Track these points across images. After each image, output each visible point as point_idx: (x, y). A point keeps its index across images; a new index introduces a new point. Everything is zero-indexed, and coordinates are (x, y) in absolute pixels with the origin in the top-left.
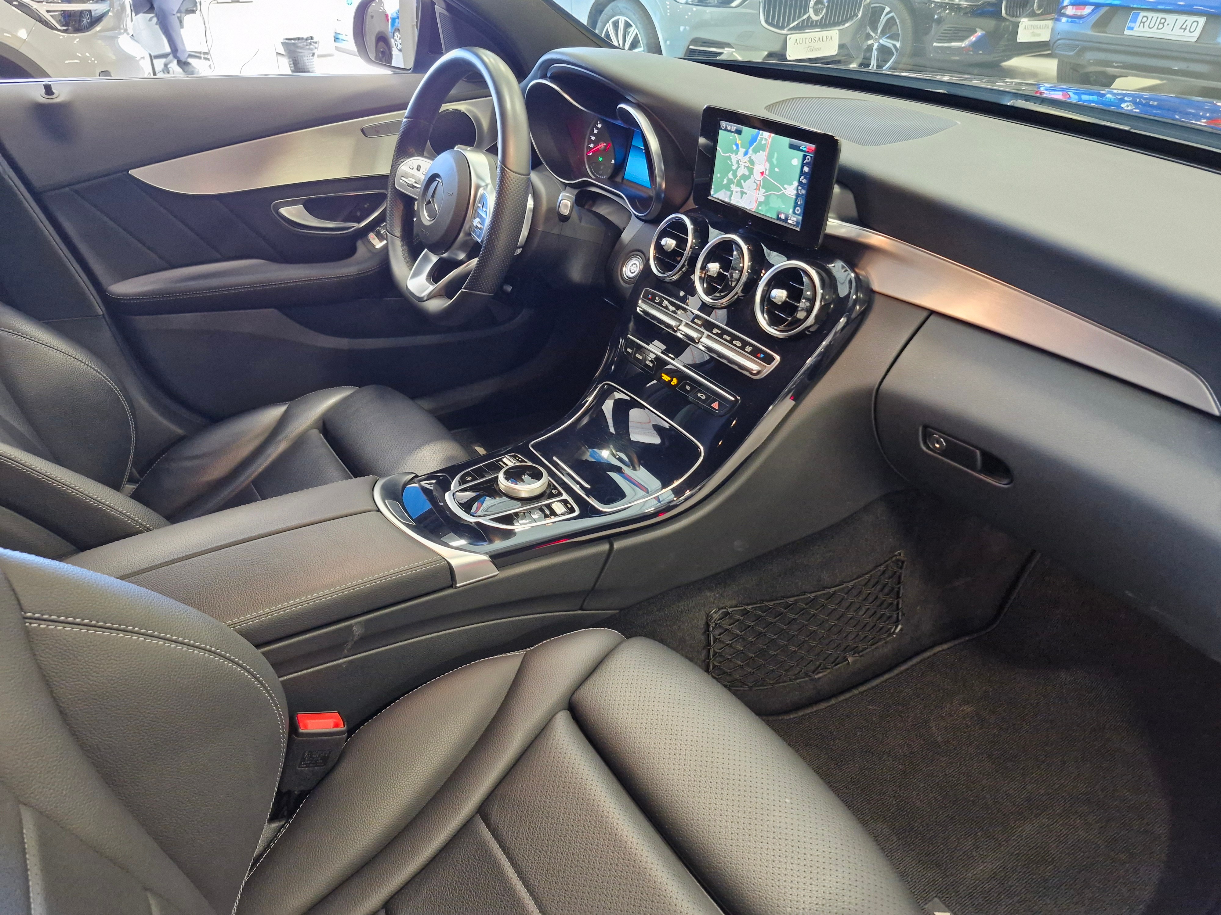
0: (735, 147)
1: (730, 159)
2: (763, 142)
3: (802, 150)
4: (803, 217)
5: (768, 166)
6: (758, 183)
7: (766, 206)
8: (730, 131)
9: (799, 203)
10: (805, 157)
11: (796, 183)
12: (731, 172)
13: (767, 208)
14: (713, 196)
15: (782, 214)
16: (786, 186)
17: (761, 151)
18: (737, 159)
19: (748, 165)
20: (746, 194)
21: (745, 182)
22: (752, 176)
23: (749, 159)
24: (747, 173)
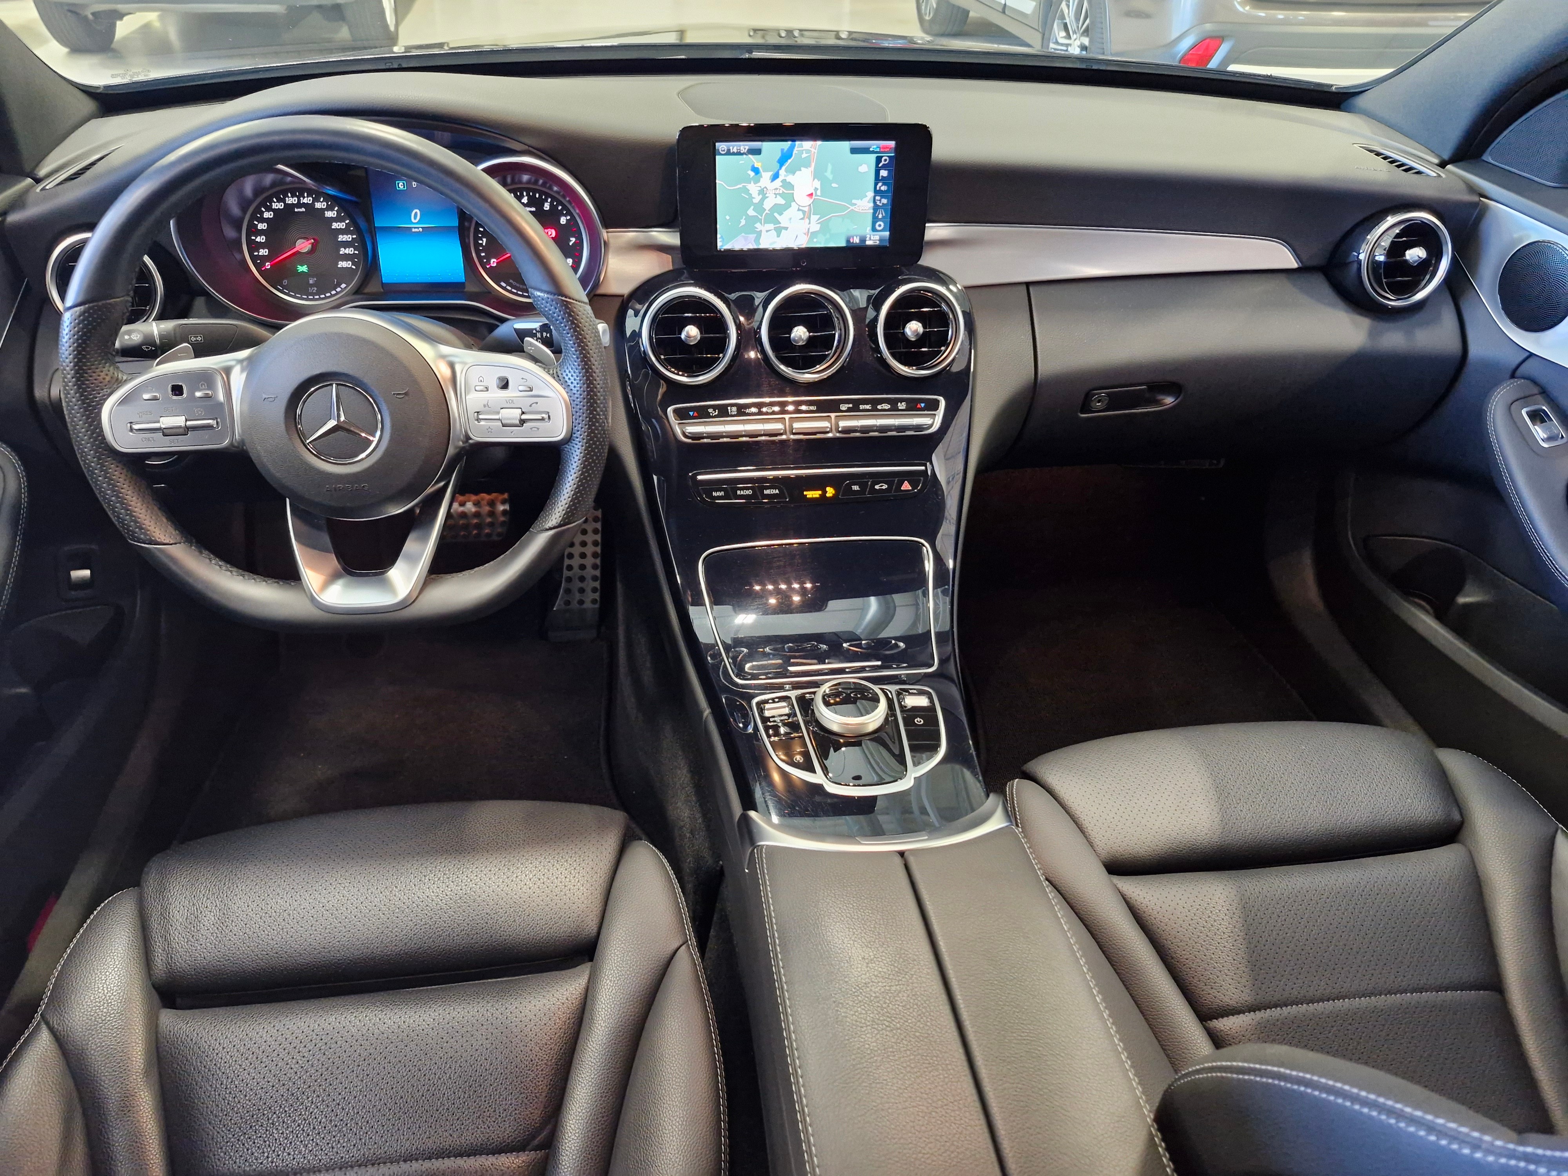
0: (752, 174)
1: (747, 191)
2: (804, 155)
3: (873, 152)
4: (891, 231)
5: (817, 184)
6: (806, 209)
7: (825, 235)
8: (739, 153)
9: (880, 216)
10: (879, 159)
11: (871, 194)
12: (752, 207)
13: (828, 236)
14: (722, 246)
15: (855, 238)
16: (854, 201)
17: (802, 168)
18: (760, 189)
19: (781, 192)
20: (786, 228)
21: (780, 214)
22: (793, 204)
23: (781, 184)
24: (783, 202)
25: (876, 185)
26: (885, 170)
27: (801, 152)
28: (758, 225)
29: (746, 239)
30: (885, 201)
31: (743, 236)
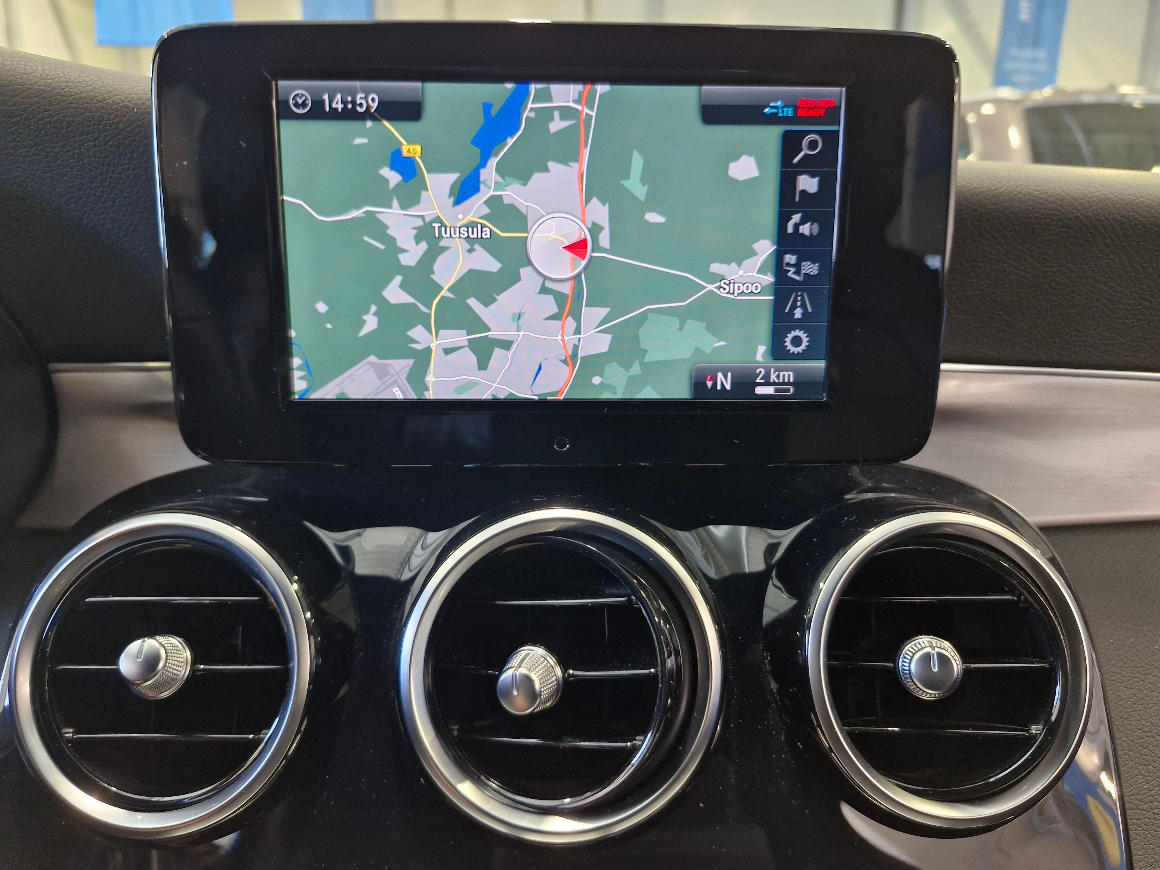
0: (394, 178)
1: (379, 229)
2: (556, 125)
3: (773, 120)
4: (831, 357)
5: (600, 212)
6: (566, 289)
7: (627, 366)
8: (351, 115)
9: (798, 313)
11: (766, 247)
12: (398, 279)
13: (636, 369)
14: (306, 392)
15: (720, 376)
16: (716, 268)
17: (551, 165)
18: (419, 223)
19: (487, 234)
20: (506, 345)
21: (487, 301)
22: (525, 272)
23: (487, 210)
24: (493, 265)
25: (783, 218)
26: (813, 175)
27: (546, 115)
28: (417, 332)
29: (381, 373)
30: (811, 268)
31: (372, 364)
